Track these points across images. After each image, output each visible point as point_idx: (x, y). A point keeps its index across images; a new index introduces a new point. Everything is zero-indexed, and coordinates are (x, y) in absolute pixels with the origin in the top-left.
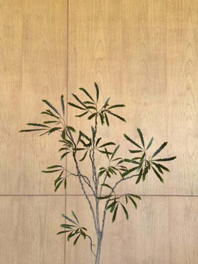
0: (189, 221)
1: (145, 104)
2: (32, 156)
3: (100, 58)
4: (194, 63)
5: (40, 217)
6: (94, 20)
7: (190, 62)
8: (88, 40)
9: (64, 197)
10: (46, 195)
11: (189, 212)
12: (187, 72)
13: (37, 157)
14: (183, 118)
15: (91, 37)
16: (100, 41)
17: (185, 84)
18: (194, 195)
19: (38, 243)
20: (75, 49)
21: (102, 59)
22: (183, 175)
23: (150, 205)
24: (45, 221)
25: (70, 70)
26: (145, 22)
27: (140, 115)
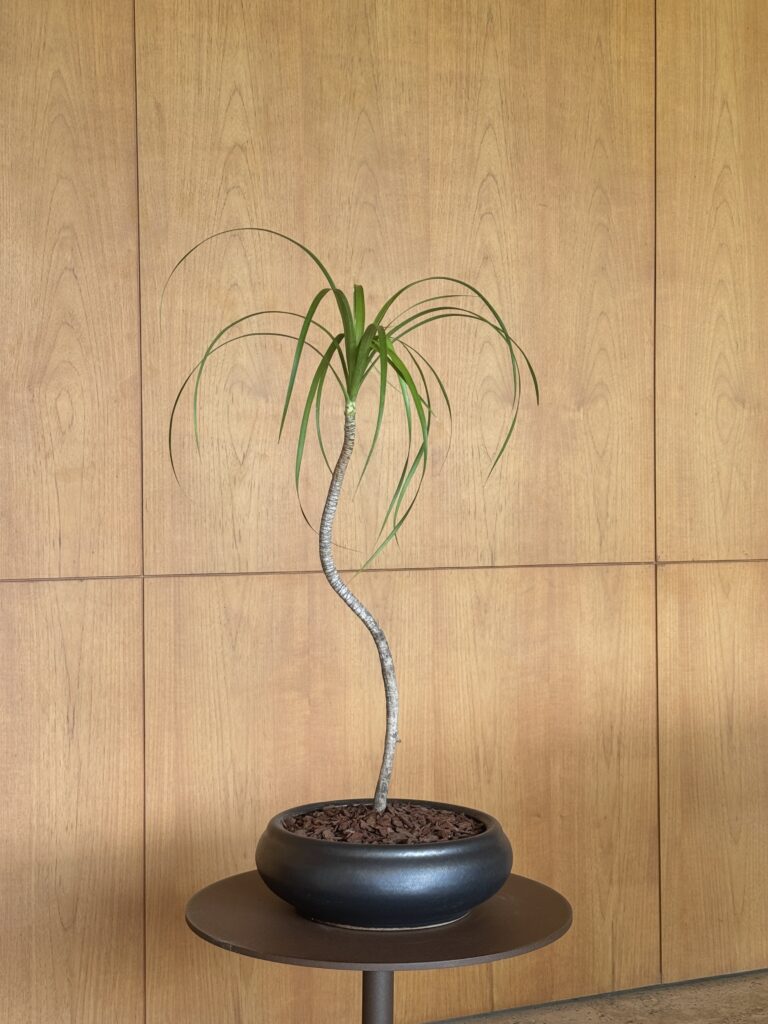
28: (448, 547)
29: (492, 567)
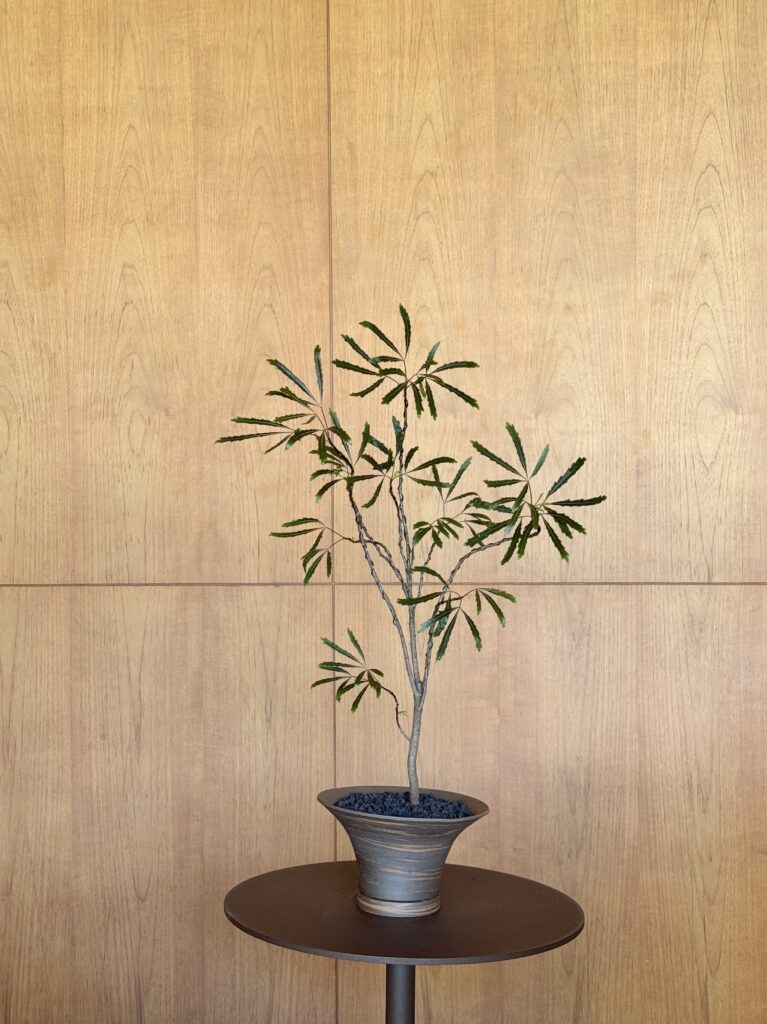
0: (697, 656)
1: (568, 307)
2: (235, 474)
3: (426, 171)
4: (723, 174)
5: (261, 644)
6: (406, 54)
7: (711, 170)
8: (390, 116)
9: (328, 589)
10: (277, 585)
11: (701, 630)
12: (702, 203)
13: (247, 475)
14: (685, 348)
15: (400, 104)
16: (428, 119)
17: (695, 241)
18: (716, 580)
19: (258, 718)
20: (351, 147)
21: (433, 175)
22: (684, 523)
23: (582, 612)
24: (277, 656)
25: (337, 212)
26: (569, 48)
27: (553, 342)
28: (655, 561)
29: (709, 584)
